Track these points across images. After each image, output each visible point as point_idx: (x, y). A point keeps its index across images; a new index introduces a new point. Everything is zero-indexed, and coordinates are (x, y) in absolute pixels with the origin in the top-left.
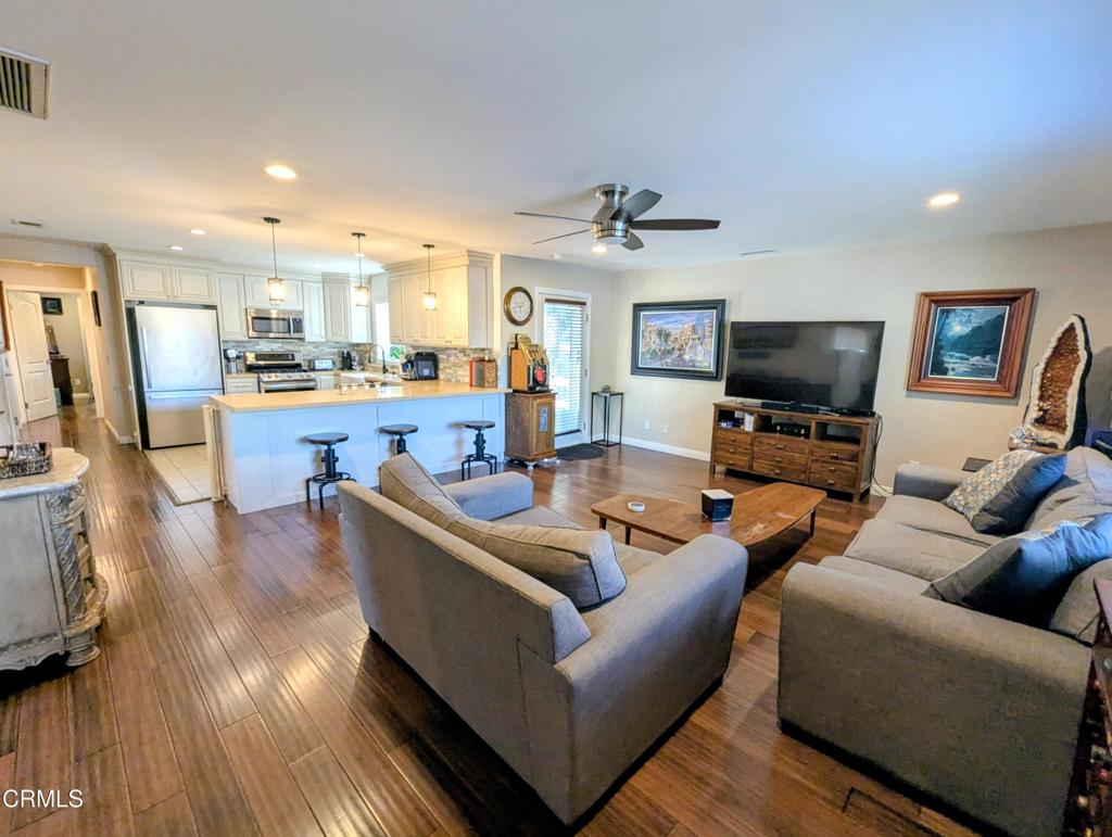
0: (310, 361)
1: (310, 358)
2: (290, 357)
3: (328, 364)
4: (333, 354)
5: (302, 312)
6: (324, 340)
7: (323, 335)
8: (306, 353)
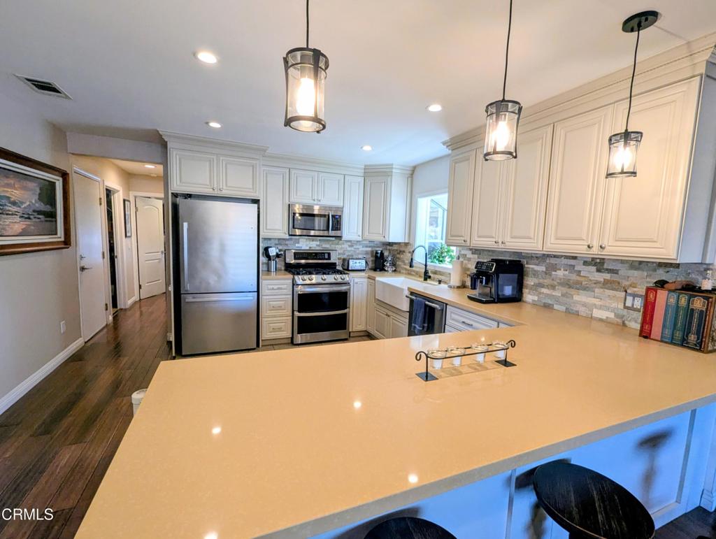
0: (344, 260)
1: (345, 257)
2: (326, 256)
3: (360, 264)
4: (367, 253)
5: (341, 209)
6: (360, 239)
7: (360, 234)
8: (342, 251)
